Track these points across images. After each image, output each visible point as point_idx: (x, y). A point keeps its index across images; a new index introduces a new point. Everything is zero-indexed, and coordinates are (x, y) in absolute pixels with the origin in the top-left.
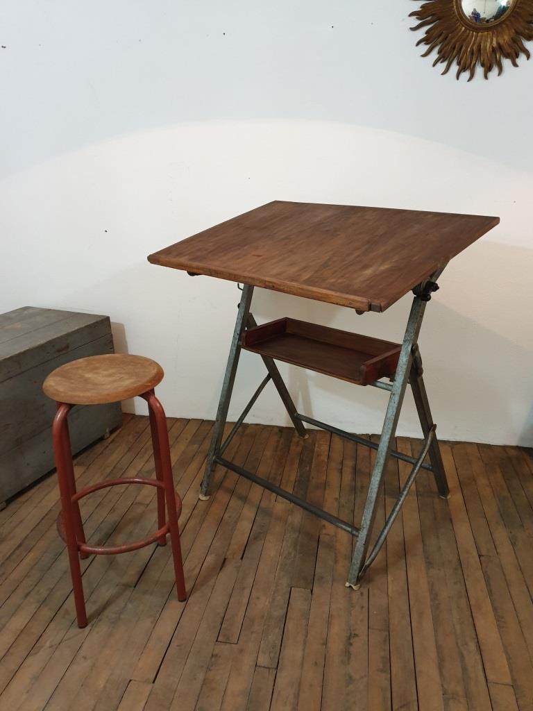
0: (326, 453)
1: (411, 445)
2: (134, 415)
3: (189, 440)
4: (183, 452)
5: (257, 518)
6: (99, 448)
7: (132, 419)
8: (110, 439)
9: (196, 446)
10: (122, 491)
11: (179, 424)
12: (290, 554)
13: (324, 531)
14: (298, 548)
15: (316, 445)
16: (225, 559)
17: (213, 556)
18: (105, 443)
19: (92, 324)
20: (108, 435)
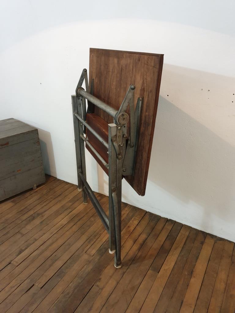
0: (135, 226)
1: (190, 233)
2: (56, 178)
3: (70, 199)
4: (62, 206)
5: (68, 261)
6: (28, 194)
7: (54, 180)
8: (36, 190)
9: (70, 204)
10: (19, 223)
11: (72, 188)
12: (68, 294)
13: (98, 283)
14: (76, 290)
15: (132, 219)
16: (34, 285)
17: (29, 280)
18: (32, 192)
19: (25, 132)
20: (35, 188)
